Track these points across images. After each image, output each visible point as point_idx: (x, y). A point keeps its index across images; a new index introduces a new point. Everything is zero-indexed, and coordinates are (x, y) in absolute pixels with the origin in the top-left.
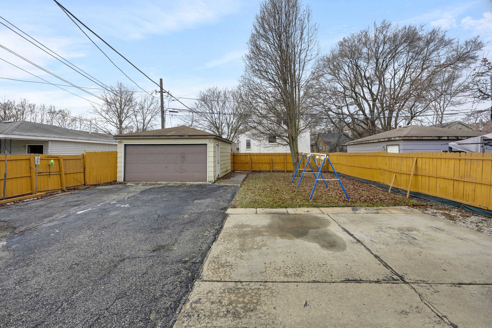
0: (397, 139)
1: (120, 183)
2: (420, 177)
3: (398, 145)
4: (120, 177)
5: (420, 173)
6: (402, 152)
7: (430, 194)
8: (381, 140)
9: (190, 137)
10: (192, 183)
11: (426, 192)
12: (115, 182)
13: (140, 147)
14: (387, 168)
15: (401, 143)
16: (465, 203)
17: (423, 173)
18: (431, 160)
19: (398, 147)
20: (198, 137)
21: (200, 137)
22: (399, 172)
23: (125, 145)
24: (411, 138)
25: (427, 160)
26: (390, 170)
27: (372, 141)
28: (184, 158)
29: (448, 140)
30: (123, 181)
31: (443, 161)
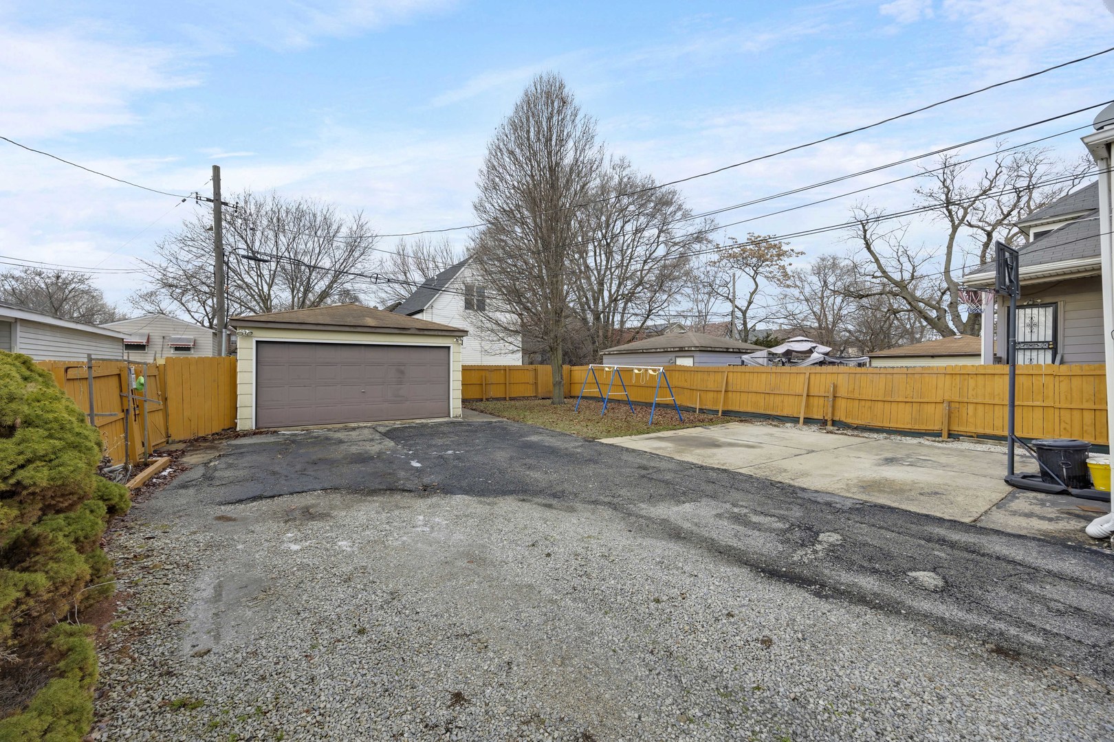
0: (693, 349)
1: (246, 434)
2: (730, 394)
3: (693, 357)
4: (246, 418)
5: (730, 389)
6: (696, 365)
7: (741, 410)
8: (669, 350)
9: (421, 333)
10: (423, 421)
11: (736, 409)
12: (231, 431)
13: (298, 350)
14: (685, 385)
15: (697, 355)
16: (776, 414)
17: (734, 389)
18: (743, 374)
19: (692, 359)
20: (436, 333)
21: (440, 333)
22: (705, 389)
23: (257, 342)
24: (706, 349)
25: (739, 374)
26: (692, 388)
27: (653, 350)
28: (402, 372)
29: (740, 352)
30: (254, 428)
31: (755, 375)
